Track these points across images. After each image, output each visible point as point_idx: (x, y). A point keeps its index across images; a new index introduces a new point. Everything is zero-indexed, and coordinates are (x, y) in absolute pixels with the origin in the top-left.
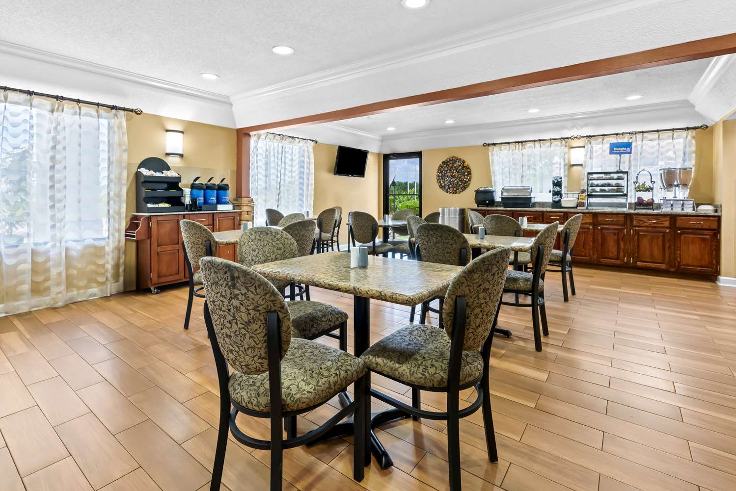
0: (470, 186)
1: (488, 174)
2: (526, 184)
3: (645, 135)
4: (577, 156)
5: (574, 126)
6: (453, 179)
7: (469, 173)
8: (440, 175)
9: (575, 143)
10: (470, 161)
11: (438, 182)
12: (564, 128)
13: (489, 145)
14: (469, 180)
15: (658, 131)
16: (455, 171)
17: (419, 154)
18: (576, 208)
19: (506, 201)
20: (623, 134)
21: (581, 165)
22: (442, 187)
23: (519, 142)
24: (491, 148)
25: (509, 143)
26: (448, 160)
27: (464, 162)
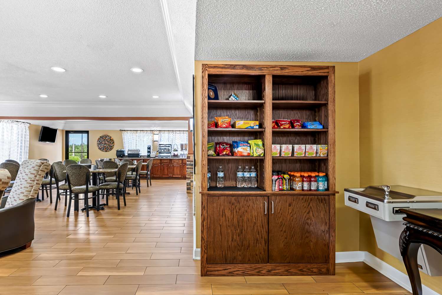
0: (114, 149)
1: (122, 143)
2: (138, 148)
3: (176, 132)
4: (156, 138)
5: (155, 126)
6: (106, 145)
7: (113, 143)
8: (99, 143)
9: (156, 133)
10: (114, 137)
11: (98, 146)
12: (151, 126)
13: (122, 130)
14: (113, 146)
15: (180, 131)
16: (106, 141)
17: (87, 132)
18: (155, 157)
19: (130, 155)
20: (170, 131)
21: (157, 141)
22: (100, 149)
23: (135, 130)
24: (123, 132)
25: (131, 130)
26: (103, 136)
27: (111, 137)
